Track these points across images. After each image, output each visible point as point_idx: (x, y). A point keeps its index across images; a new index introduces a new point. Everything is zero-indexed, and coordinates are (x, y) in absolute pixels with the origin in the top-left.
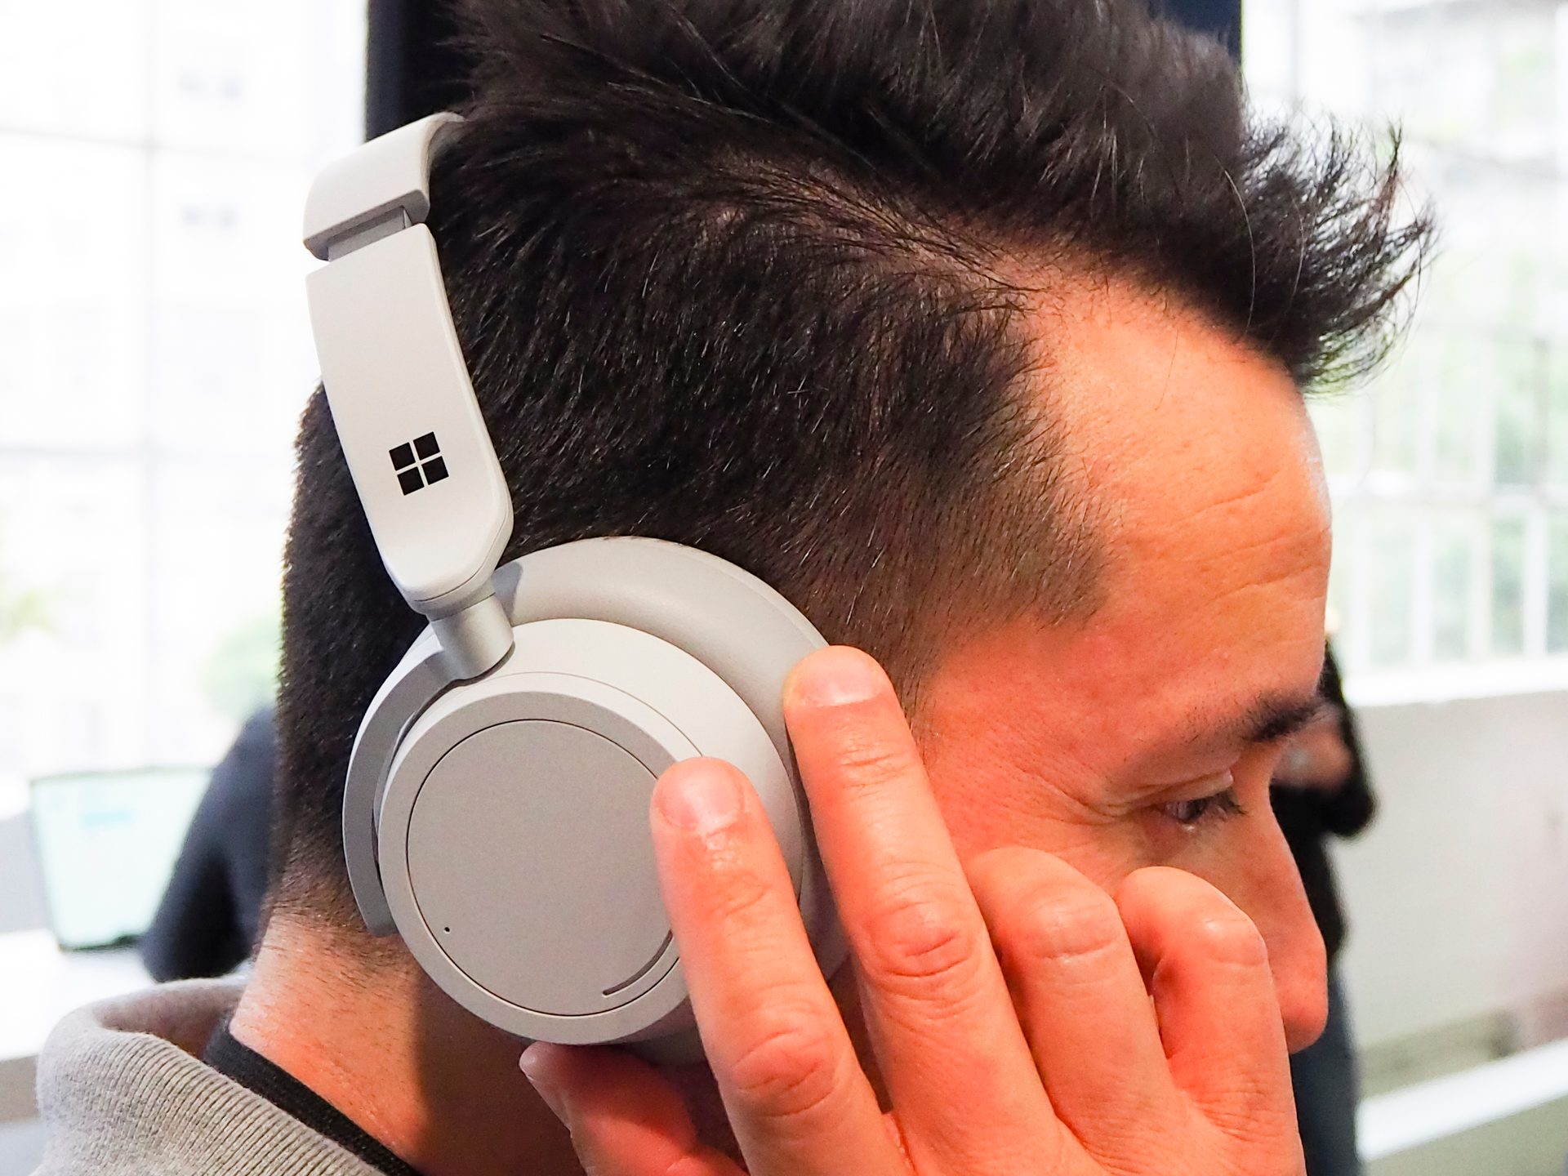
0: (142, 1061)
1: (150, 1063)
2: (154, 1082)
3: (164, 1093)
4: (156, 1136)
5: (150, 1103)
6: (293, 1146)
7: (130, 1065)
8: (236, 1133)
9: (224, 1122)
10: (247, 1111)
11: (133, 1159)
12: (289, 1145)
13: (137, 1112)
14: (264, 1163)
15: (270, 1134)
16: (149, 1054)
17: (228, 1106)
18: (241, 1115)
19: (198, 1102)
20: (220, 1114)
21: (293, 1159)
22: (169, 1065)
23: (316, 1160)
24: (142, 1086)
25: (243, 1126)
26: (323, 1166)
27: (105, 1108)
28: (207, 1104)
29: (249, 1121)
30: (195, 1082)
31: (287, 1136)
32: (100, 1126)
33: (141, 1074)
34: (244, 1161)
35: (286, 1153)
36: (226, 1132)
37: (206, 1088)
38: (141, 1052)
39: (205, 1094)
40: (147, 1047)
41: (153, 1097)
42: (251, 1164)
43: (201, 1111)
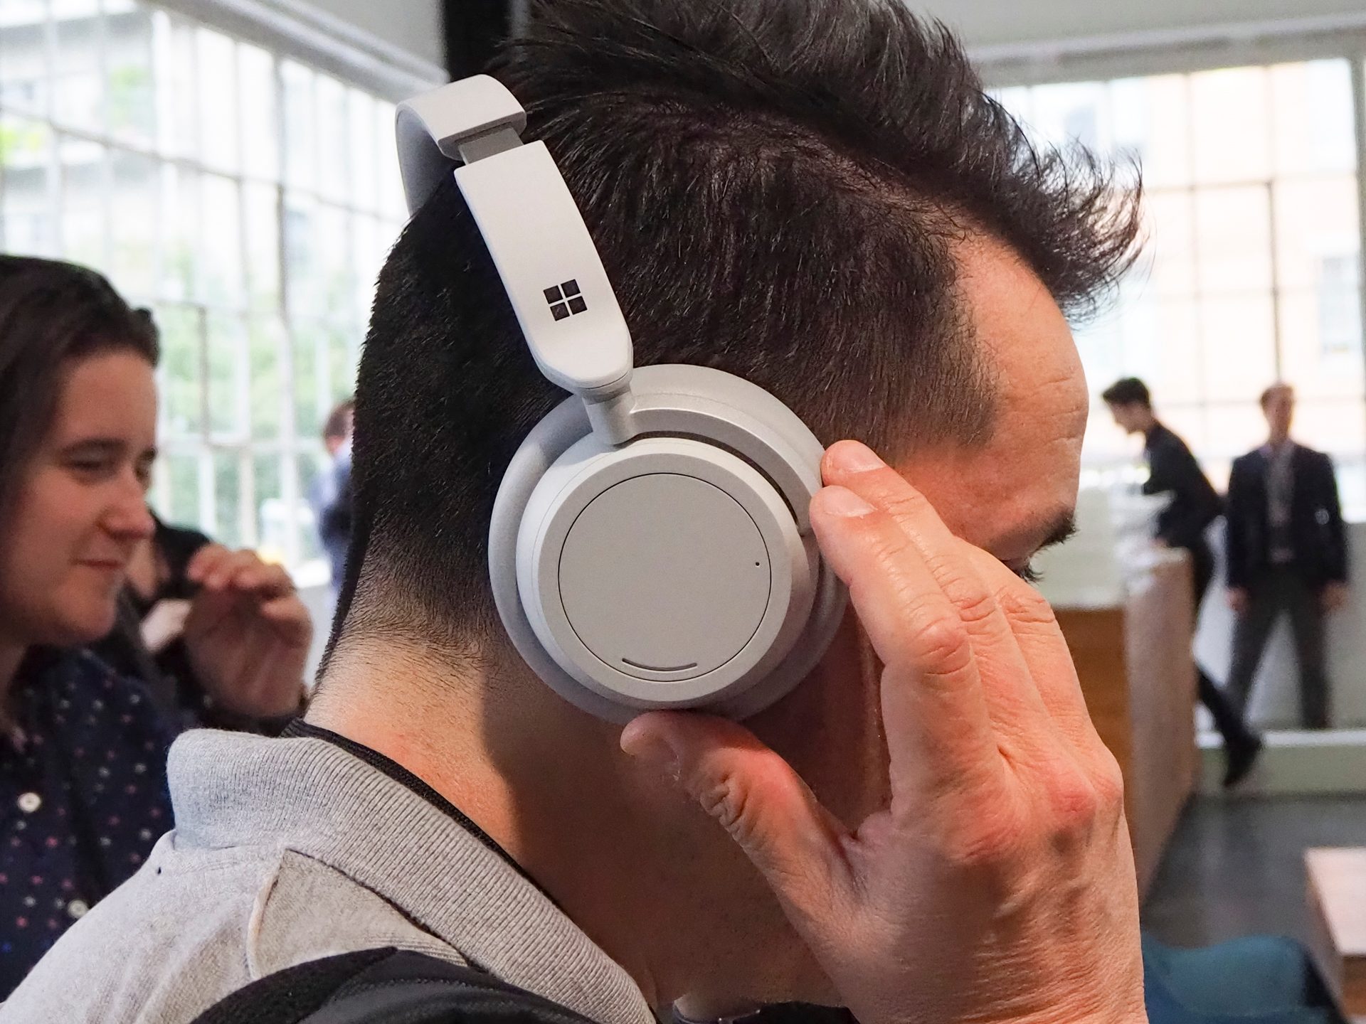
0: (311, 758)
1: (318, 758)
2: (323, 770)
3: (332, 777)
4: (326, 808)
5: (321, 785)
6: (426, 818)
7: (302, 761)
8: (386, 807)
9: (377, 798)
10: (392, 792)
11: (308, 825)
12: (423, 817)
13: (311, 793)
14: (408, 829)
15: (409, 809)
16: (316, 752)
17: (378, 788)
18: (388, 795)
19: (357, 784)
20: (374, 793)
21: (427, 827)
22: (332, 759)
23: (442, 828)
24: (314, 774)
25: (391, 802)
26: (447, 832)
27: (285, 792)
28: (364, 785)
29: (394, 798)
30: (353, 771)
31: (421, 810)
32: (281, 805)
33: (312, 766)
34: (393, 827)
35: (422, 822)
36: (380, 805)
37: (361, 775)
38: (309, 751)
39: (361, 779)
40: (313, 748)
41: (323, 781)
42: (399, 830)
43: (359, 790)
